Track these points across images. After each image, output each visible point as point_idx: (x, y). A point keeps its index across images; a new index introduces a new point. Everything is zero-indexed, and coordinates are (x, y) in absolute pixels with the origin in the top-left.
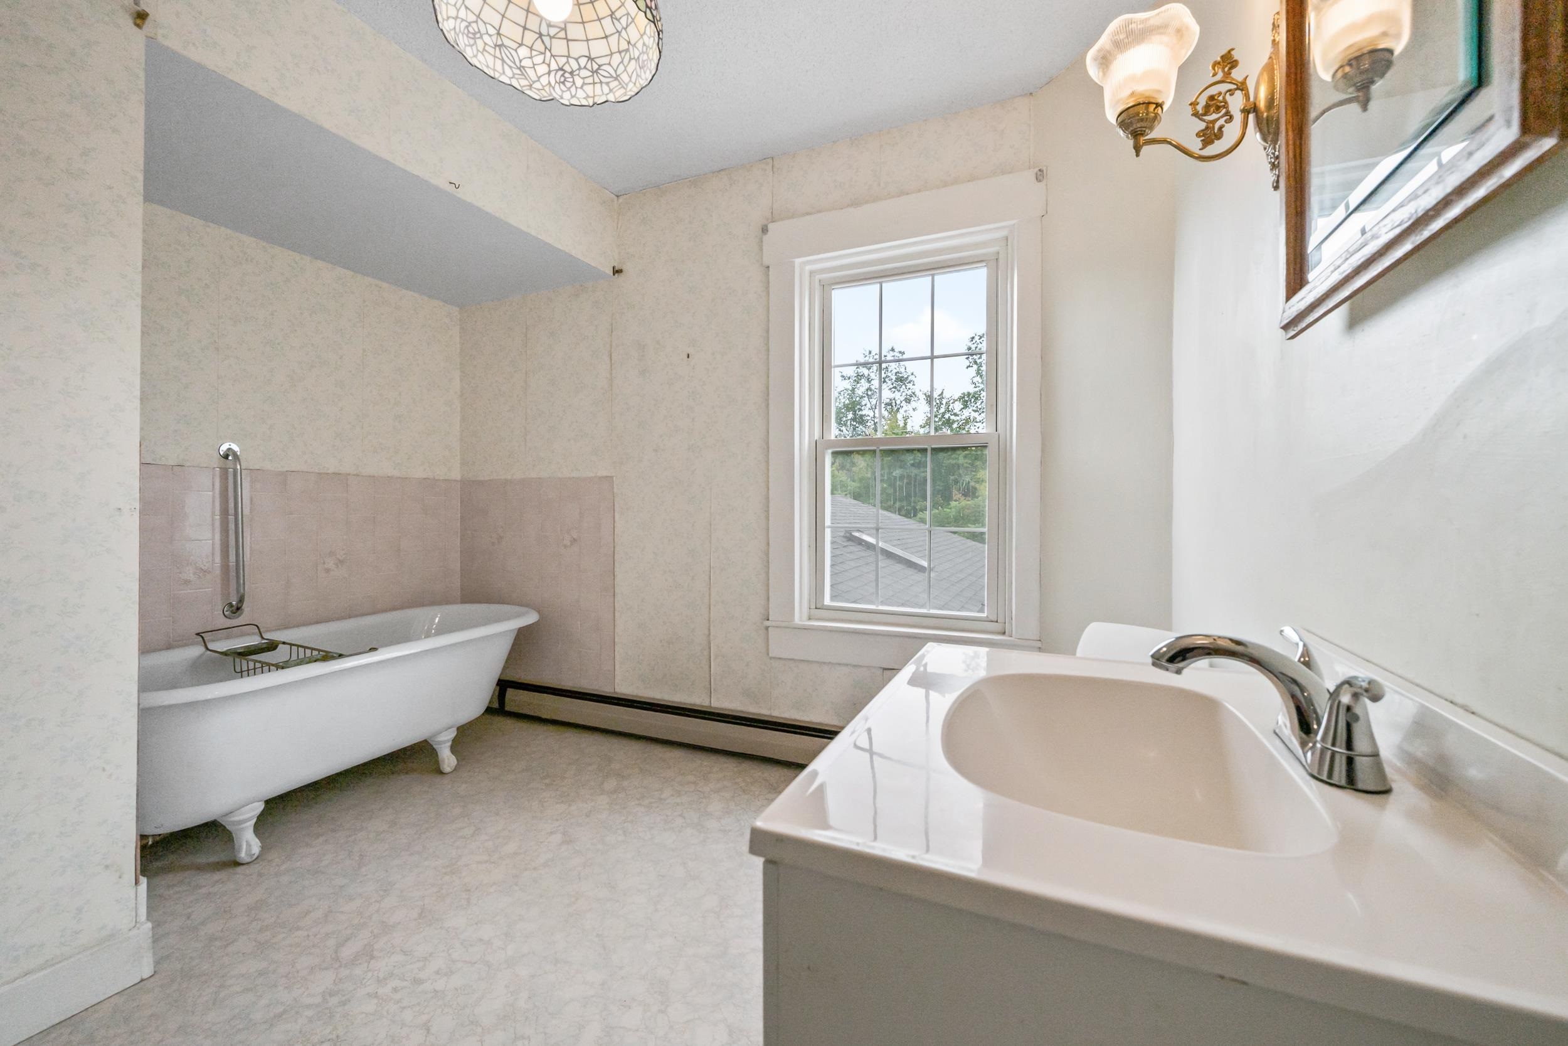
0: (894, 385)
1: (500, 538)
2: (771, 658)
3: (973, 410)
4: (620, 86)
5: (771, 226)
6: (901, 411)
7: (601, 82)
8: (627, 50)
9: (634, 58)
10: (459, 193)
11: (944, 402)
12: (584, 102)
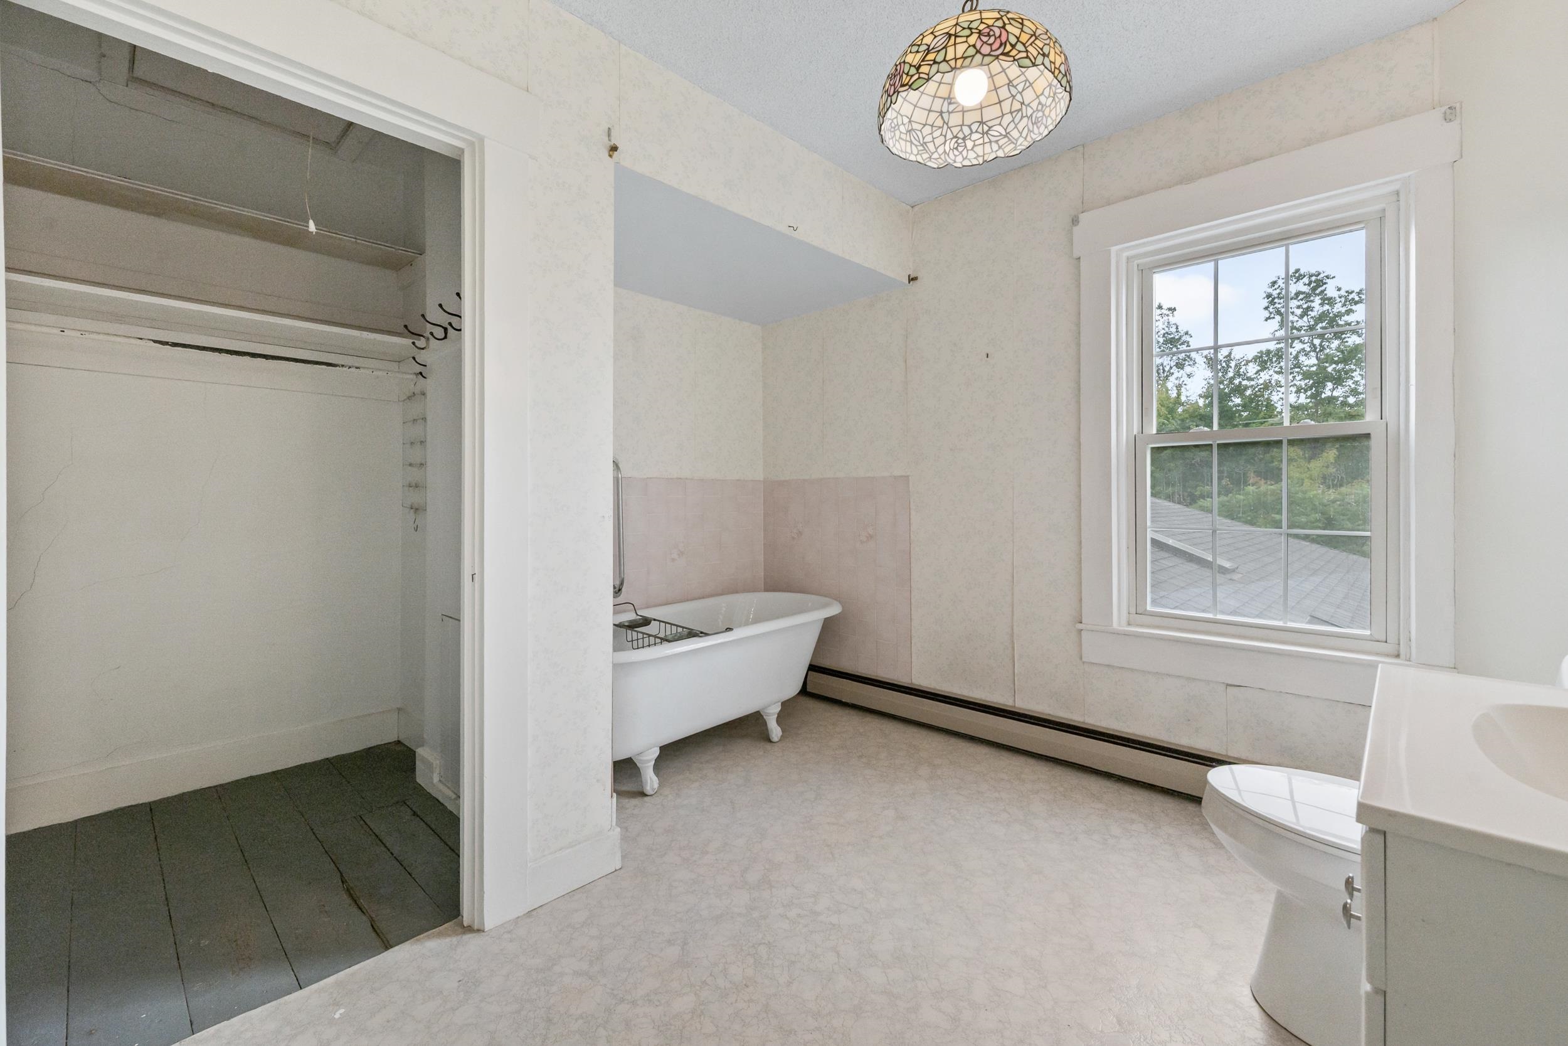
0: (1162, 348)
1: (800, 533)
2: (1084, 663)
3: (1276, 372)
4: (1010, 142)
5: (1082, 217)
6: (1172, 378)
7: (991, 142)
8: (1020, 110)
9: (1027, 116)
10: (795, 234)
11: (1233, 364)
12: (975, 162)
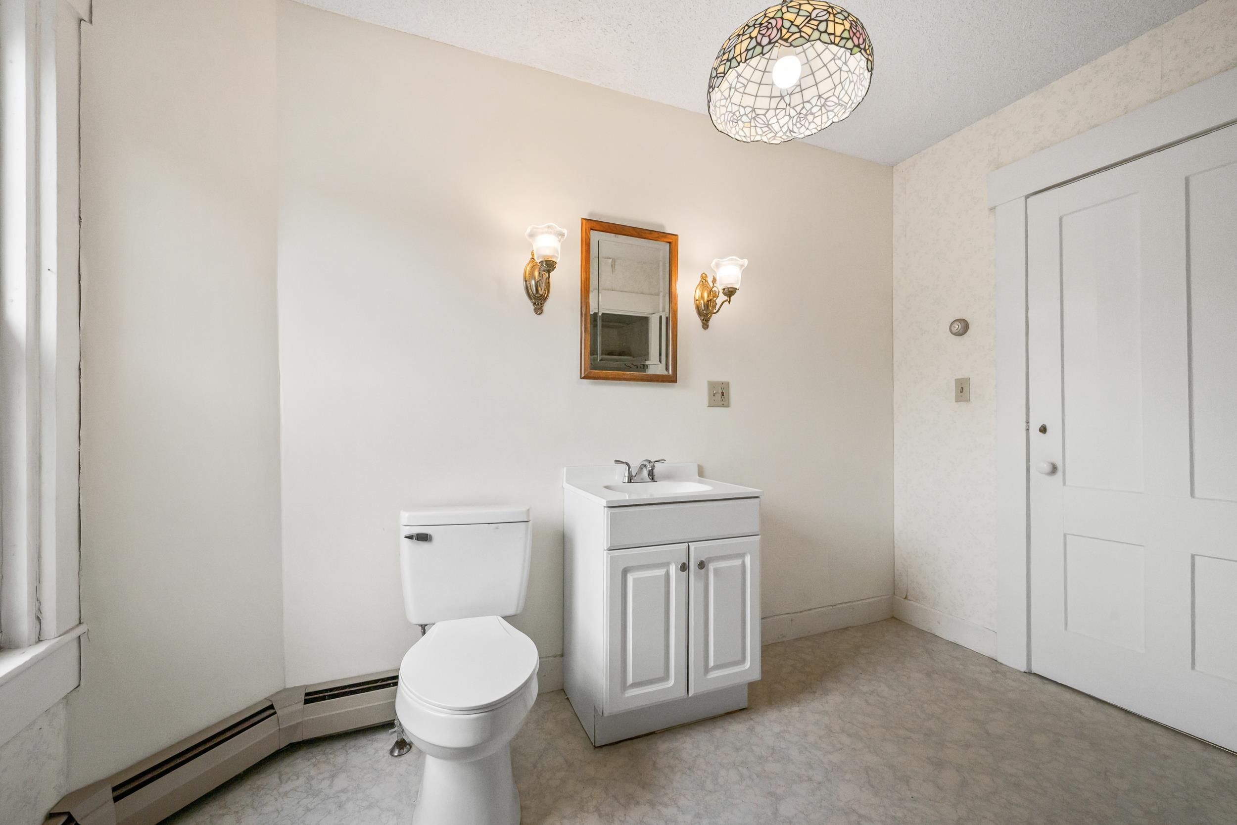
7: (756, 126)
